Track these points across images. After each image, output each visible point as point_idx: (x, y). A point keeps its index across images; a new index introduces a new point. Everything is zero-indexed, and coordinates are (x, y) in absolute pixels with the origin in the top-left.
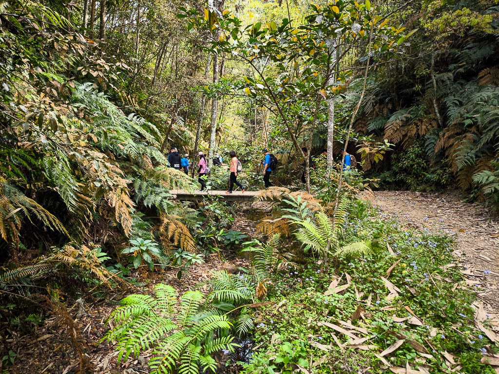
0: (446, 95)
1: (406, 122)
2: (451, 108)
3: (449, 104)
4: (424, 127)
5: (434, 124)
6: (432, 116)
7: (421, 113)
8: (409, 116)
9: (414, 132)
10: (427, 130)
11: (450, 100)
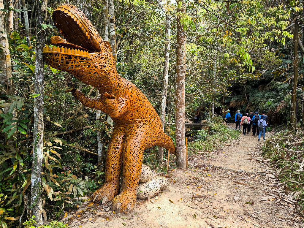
0: (249, 93)
1: (237, 101)
2: (250, 97)
3: (250, 96)
4: (242, 102)
5: (246, 102)
6: (245, 99)
7: (242, 98)
8: (238, 98)
9: (239, 104)
10: (243, 104)
11: (250, 94)
